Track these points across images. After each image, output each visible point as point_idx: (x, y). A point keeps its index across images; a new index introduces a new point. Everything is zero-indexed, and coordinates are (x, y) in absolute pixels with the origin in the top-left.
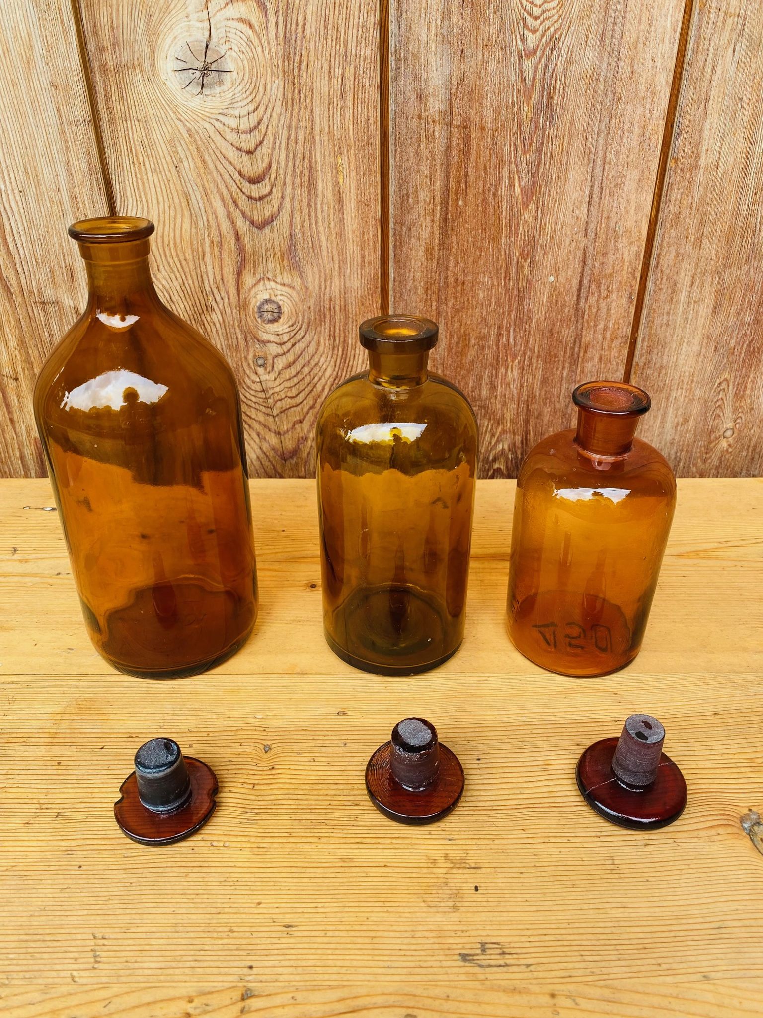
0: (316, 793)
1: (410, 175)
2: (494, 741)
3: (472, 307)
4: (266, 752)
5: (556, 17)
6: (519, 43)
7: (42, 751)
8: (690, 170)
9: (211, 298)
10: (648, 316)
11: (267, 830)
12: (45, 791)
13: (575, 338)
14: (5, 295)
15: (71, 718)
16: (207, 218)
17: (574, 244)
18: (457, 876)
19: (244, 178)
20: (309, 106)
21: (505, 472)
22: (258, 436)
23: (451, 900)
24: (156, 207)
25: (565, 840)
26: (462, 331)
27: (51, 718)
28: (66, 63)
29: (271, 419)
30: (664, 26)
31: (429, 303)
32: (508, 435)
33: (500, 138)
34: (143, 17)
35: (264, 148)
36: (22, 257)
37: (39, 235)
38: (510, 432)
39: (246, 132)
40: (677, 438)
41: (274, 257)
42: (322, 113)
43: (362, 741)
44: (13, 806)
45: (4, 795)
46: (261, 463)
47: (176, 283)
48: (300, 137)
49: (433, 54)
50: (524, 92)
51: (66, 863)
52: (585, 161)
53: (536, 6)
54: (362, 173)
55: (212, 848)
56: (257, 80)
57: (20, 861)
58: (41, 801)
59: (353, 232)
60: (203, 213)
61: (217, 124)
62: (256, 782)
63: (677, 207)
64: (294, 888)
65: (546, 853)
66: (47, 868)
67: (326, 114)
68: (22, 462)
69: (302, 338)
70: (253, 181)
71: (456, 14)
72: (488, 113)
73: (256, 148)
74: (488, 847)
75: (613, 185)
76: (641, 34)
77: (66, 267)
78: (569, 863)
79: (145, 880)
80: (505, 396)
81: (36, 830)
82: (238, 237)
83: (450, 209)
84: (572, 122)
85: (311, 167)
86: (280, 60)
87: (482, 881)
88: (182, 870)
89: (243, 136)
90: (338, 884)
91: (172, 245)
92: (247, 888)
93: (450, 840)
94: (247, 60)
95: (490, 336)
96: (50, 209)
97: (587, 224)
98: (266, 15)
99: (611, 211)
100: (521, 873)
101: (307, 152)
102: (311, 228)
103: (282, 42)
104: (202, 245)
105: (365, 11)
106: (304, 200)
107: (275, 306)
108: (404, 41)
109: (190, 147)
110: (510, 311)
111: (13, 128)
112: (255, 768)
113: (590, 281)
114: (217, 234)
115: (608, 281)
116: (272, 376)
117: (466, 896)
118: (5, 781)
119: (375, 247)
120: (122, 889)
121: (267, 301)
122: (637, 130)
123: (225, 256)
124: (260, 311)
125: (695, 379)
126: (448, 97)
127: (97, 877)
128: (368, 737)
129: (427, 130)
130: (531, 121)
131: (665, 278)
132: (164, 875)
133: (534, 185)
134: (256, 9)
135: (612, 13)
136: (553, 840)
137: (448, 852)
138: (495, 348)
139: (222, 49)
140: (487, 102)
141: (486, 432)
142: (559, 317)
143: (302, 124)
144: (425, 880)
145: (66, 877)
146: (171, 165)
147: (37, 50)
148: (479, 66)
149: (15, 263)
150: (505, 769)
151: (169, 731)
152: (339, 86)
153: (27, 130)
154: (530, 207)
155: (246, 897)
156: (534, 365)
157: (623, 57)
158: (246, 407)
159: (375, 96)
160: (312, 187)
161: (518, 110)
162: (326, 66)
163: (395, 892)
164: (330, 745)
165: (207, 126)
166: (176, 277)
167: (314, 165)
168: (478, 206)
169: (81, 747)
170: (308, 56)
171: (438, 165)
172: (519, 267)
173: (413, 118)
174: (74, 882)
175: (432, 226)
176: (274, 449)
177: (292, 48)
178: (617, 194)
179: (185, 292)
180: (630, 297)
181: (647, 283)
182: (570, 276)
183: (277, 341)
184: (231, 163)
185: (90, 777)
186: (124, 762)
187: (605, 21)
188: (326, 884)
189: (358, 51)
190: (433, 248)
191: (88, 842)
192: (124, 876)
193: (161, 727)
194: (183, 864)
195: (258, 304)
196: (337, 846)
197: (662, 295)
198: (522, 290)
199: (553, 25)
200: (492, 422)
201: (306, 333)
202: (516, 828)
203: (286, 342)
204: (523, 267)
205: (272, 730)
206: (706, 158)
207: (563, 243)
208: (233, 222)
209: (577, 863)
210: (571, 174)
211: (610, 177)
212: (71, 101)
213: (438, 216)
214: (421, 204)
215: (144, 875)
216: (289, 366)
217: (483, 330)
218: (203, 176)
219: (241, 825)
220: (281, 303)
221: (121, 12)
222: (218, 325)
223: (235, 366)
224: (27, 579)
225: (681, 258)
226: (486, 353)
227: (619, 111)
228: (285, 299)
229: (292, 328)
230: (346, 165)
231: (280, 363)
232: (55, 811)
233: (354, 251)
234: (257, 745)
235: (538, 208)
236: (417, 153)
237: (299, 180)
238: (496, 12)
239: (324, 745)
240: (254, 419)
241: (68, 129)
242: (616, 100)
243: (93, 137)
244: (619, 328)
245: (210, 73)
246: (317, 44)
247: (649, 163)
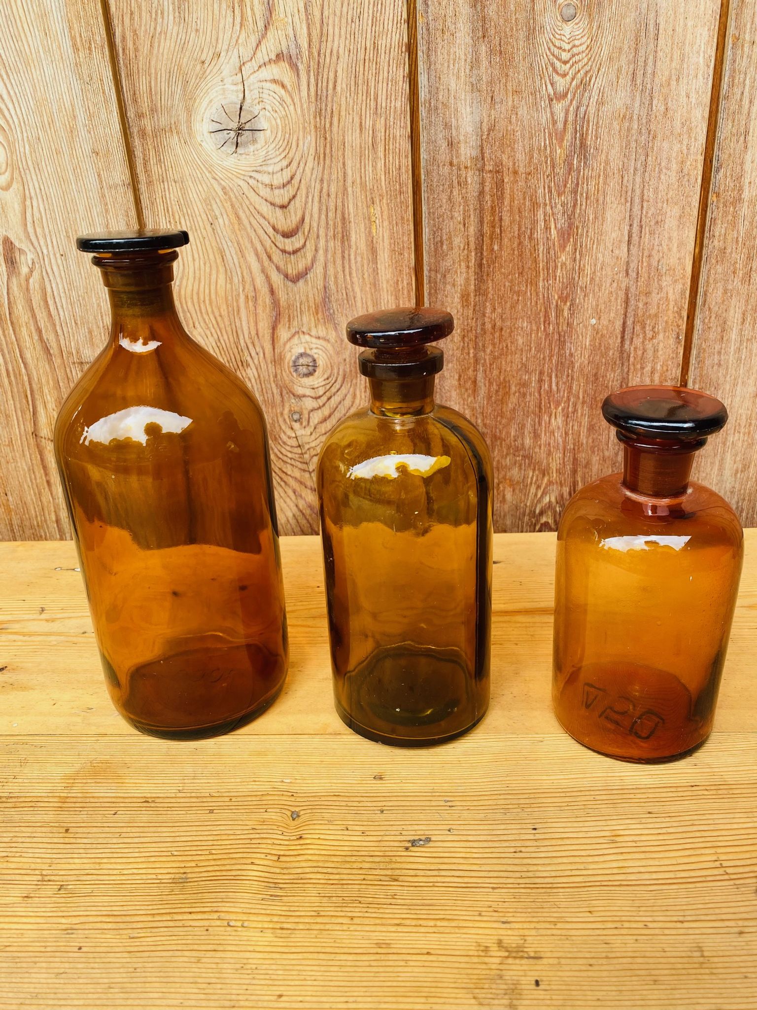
0: (348, 866)
1: (443, 221)
2: (552, 809)
3: (512, 353)
4: (294, 819)
5: (586, 60)
6: (549, 87)
7: (50, 817)
8: (734, 204)
9: (246, 353)
10: (698, 356)
11: (292, 909)
12: (49, 861)
13: (621, 383)
14: (45, 357)
15: (84, 781)
16: (242, 274)
17: (615, 285)
18: (514, 967)
19: (277, 233)
20: (341, 159)
21: (553, 526)
22: (295, 493)
23: (507, 997)
24: (191, 264)
25: (641, 925)
26: (502, 379)
27: (63, 781)
28: (107, 130)
29: (307, 475)
30: (697, 63)
31: (466, 351)
32: (555, 487)
33: (533, 181)
34: (180, 83)
35: (297, 202)
36: (62, 319)
37: (79, 296)
38: (557, 482)
39: (279, 188)
40: (737, 486)
41: (309, 310)
42: (354, 164)
43: (401, 808)
44: (13, 877)
45: (5, 865)
46: (298, 522)
47: (211, 339)
48: (333, 189)
49: (463, 101)
50: (556, 134)
51: (65, 944)
52: (623, 200)
53: (564, 50)
54: (394, 222)
55: (229, 929)
56: (289, 137)
57: (15, 940)
58: (44, 873)
59: (388, 282)
60: (238, 269)
61: (251, 181)
62: (282, 853)
63: (722, 242)
64: (322, 978)
65: (619, 941)
66: (43, 949)
67: (358, 165)
68: (58, 526)
69: (338, 391)
70: (287, 235)
71: (484, 63)
72: (521, 156)
73: (289, 203)
74: (549, 932)
75: (652, 223)
76: (673, 72)
77: (104, 327)
78: (648, 954)
79: (151, 965)
80: (549, 444)
81: (34, 905)
82: (272, 292)
83: (485, 254)
84: (607, 162)
85: (343, 218)
86: (312, 117)
87: (544, 973)
88: (194, 954)
89: (277, 192)
90: (372, 974)
91: (207, 302)
92: (267, 977)
93: (504, 923)
94: (280, 118)
95: (531, 383)
96: (89, 271)
97: (628, 263)
98: (298, 75)
99: (652, 249)
100: (590, 965)
101: (340, 204)
102: (345, 280)
103: (313, 99)
104: (237, 301)
105: (395, 65)
106: (337, 252)
107: (310, 360)
108: (434, 91)
109: (225, 204)
110: (551, 356)
111: (56, 195)
112: (281, 837)
113: (634, 322)
114: (252, 288)
115: (654, 321)
116: (308, 431)
117: (525, 992)
118: (8, 850)
119: (409, 296)
120: (124, 975)
121: (301, 355)
122: (674, 166)
123: (260, 310)
124: (295, 365)
125: (753, 422)
126: (479, 143)
127: (98, 960)
128: (408, 804)
129: (459, 176)
130: (564, 163)
131: (713, 316)
132: (173, 959)
133: (570, 226)
134: (288, 70)
135: (642, 53)
136: (626, 925)
137: (501, 938)
138: (536, 394)
139: (256, 109)
140: (519, 147)
141: (531, 483)
142: (604, 360)
143: (334, 177)
144: (476, 972)
145: (63, 960)
146: (206, 222)
147: (80, 120)
148: (510, 112)
149: (54, 325)
150: (565, 840)
151: (189, 795)
152: (370, 138)
153: (69, 196)
154: (567, 249)
155: (266, 988)
156: (579, 411)
157: (656, 95)
158: (282, 463)
159: (406, 146)
160: (345, 237)
161: (551, 152)
162: (357, 120)
163: (440, 985)
164: (365, 812)
165: (241, 183)
166: (211, 333)
167: (346, 216)
168: (514, 250)
169: (92, 813)
170: (340, 112)
171: (472, 211)
172: (559, 311)
173: (444, 165)
174: (72, 965)
175: (468, 272)
176: (310, 506)
177: (324, 104)
178: (657, 232)
179: (221, 348)
180: (678, 337)
181: (695, 322)
182: (613, 317)
183: (313, 395)
184: (264, 218)
185: (99, 846)
186: (138, 830)
187: (635, 61)
188: (359, 974)
189: (388, 104)
190: (468, 295)
191: (91, 919)
192: (128, 960)
193: (180, 791)
194: (196, 947)
195: (293, 358)
196: (373, 928)
197: (711, 334)
198: (563, 333)
199: (582, 68)
200: (537, 472)
201: (341, 386)
202: (581, 910)
203: (321, 396)
204: (563, 311)
205: (301, 795)
206: (749, 192)
207: (604, 285)
208: (268, 278)
209: (658, 954)
210: (609, 215)
211: (650, 215)
212: (112, 166)
213: (473, 261)
214: (456, 250)
215: (150, 960)
216: (325, 420)
217: (524, 377)
218: (238, 232)
219: (263, 902)
220: (316, 356)
221: (159, 80)
222: (253, 380)
223: (271, 421)
224: (53, 638)
225: (729, 294)
226: (527, 400)
227: (655, 149)
228: (320, 352)
229: (327, 382)
230: (378, 214)
231: (316, 417)
232: (58, 883)
233: (388, 301)
234: (284, 811)
235: (576, 250)
236: (450, 199)
237: (332, 232)
238: (524, 59)
239: (359, 812)
240: (290, 476)
241: (108, 193)
242: (651, 138)
243: (132, 199)
244: (667, 370)
245: (244, 132)
246: (348, 99)
247: (690, 199)
